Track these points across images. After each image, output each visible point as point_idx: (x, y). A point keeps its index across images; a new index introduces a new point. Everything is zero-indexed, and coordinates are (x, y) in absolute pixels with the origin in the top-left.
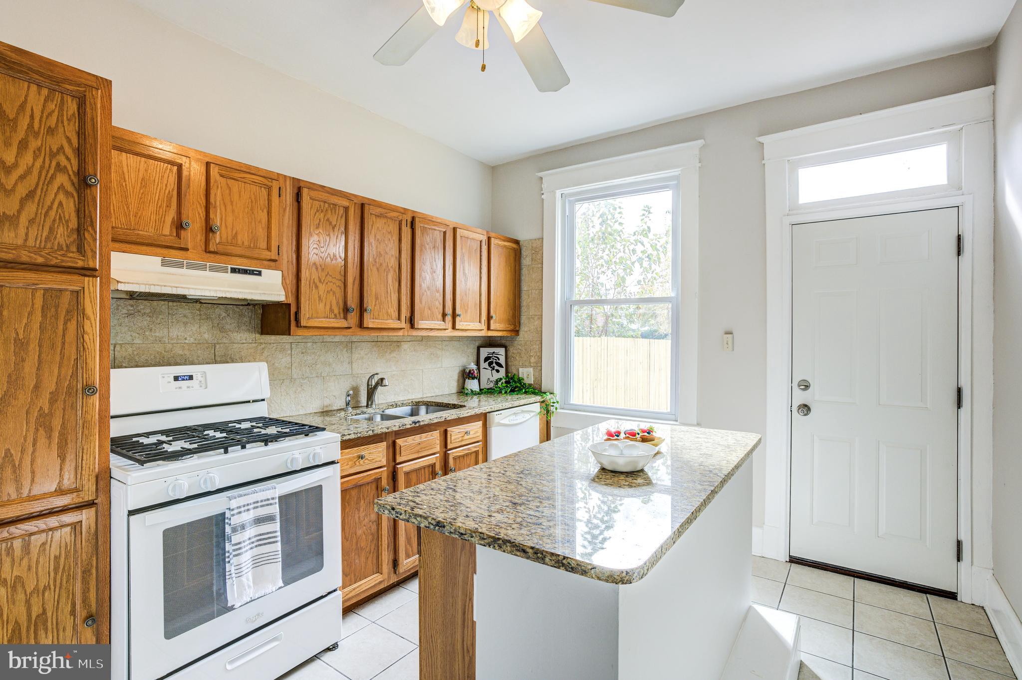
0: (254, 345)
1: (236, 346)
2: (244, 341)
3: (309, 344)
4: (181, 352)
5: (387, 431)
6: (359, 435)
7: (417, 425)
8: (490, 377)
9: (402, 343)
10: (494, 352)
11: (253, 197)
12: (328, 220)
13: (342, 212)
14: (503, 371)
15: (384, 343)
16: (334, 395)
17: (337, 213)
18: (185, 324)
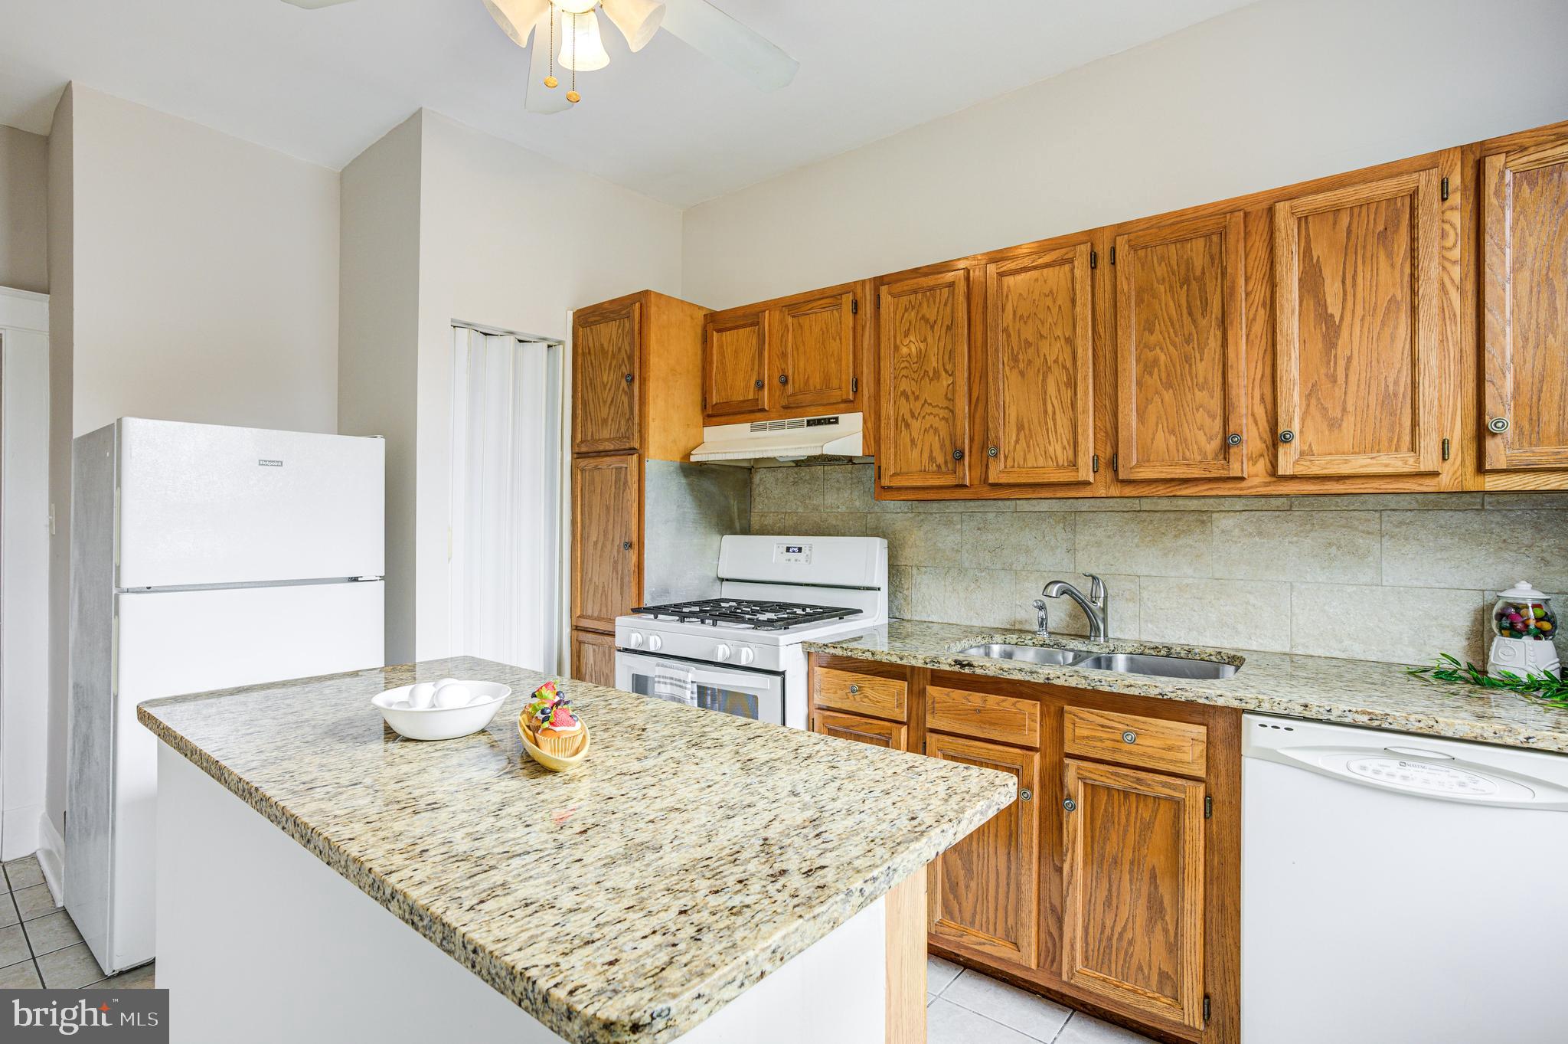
0: (910, 515)
1: (888, 516)
2: (899, 510)
3: (991, 516)
4: (834, 522)
5: (899, 662)
6: (850, 654)
7: (967, 670)
11: (824, 326)
12: (923, 318)
13: (946, 296)
15: (1158, 515)
17: (938, 300)
18: (838, 489)
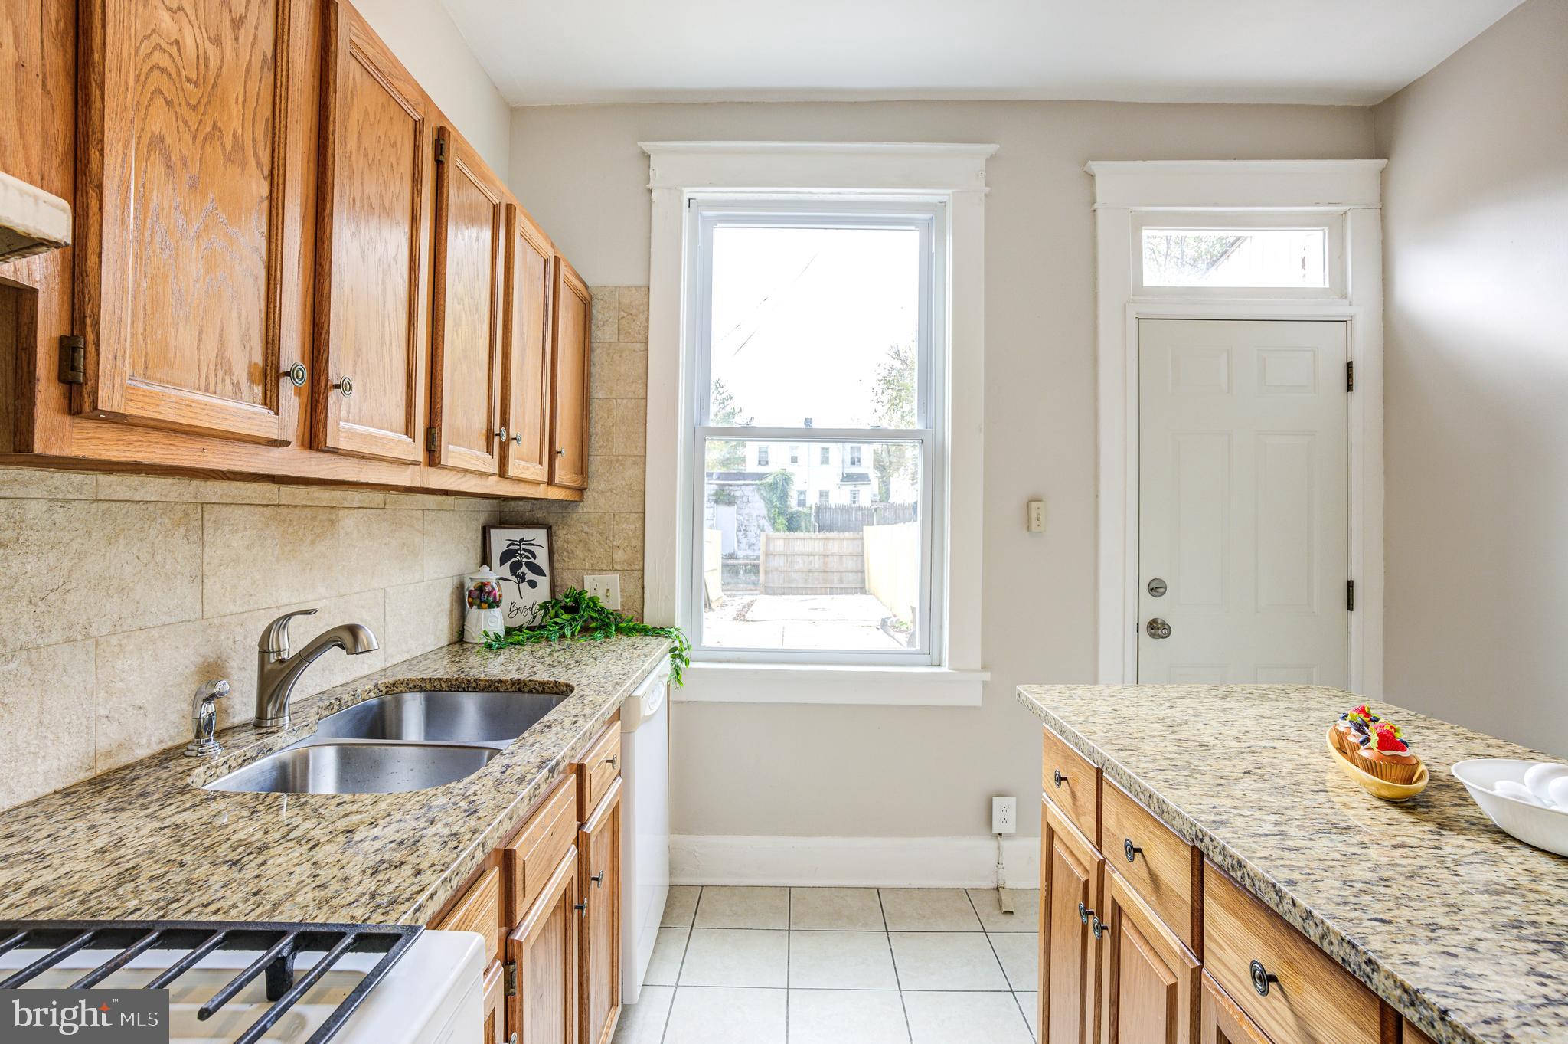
8: (516, 598)
9: (341, 513)
10: (522, 540)
14: (544, 582)
15: (297, 511)
16: (138, 703)
